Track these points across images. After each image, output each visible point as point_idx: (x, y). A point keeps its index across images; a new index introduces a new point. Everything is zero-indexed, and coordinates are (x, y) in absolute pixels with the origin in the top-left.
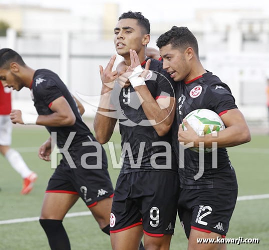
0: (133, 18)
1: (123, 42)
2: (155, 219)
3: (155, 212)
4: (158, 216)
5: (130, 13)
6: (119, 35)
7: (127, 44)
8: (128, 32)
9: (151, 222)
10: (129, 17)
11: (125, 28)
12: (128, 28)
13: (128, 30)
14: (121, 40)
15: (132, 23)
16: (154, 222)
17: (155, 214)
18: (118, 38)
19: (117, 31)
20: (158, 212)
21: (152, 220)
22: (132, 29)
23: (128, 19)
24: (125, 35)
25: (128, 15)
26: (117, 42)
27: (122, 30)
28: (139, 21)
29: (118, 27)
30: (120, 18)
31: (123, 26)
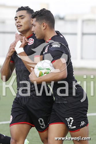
0: (24, 10)
1: (20, 24)
2: (42, 124)
3: (41, 121)
4: (43, 122)
5: (22, 7)
6: (17, 21)
7: (23, 25)
8: (22, 18)
9: (41, 126)
10: (22, 10)
11: (20, 16)
12: (22, 16)
13: (22, 17)
14: (19, 24)
15: (24, 13)
16: (43, 126)
17: (41, 122)
18: (17, 23)
19: (16, 19)
20: (43, 120)
21: (41, 125)
22: (24, 16)
23: (21, 11)
24: (21, 20)
25: (21, 9)
26: (17, 25)
27: (18, 17)
28: (27, 11)
29: (16, 16)
30: (17, 11)
31: (19, 15)
